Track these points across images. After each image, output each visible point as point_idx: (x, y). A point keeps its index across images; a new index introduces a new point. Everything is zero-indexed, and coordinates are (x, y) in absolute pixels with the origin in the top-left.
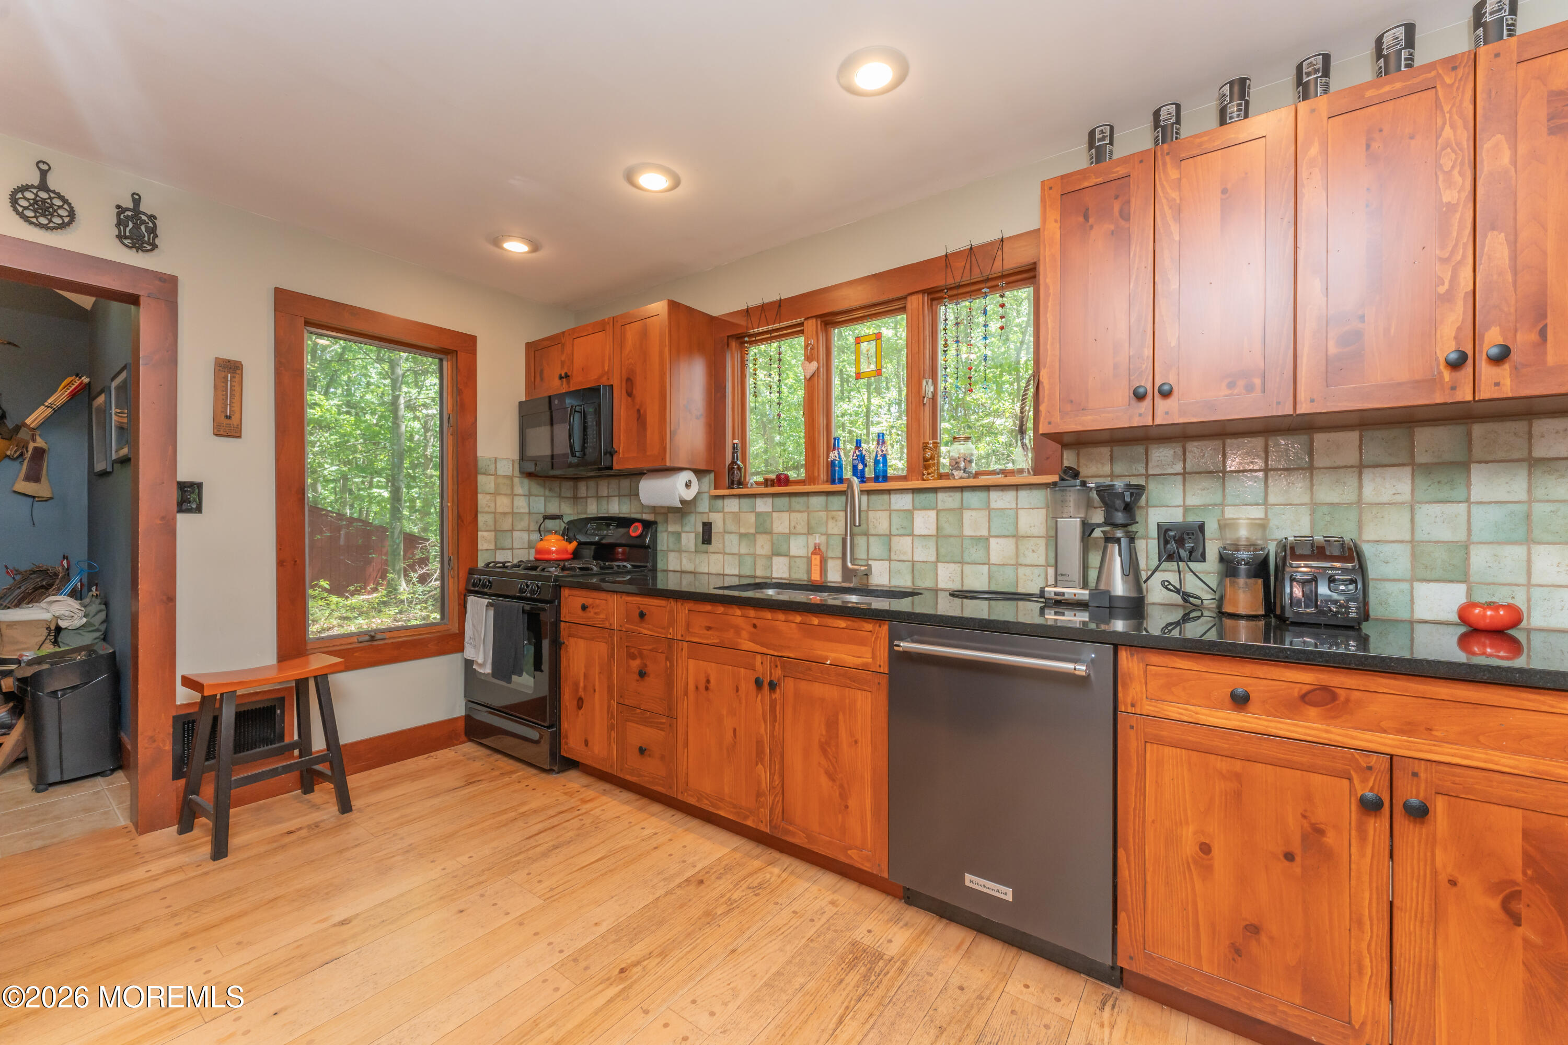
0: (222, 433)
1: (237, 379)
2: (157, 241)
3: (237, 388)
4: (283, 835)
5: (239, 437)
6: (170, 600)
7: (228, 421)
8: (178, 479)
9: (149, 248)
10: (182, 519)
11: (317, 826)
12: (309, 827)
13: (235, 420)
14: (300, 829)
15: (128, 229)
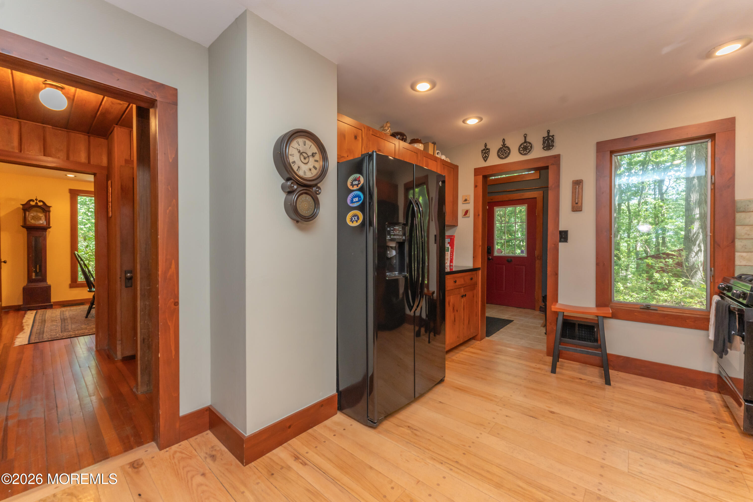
0: (574, 210)
1: (581, 186)
2: (554, 144)
3: (580, 191)
4: (577, 378)
5: (581, 211)
6: (556, 274)
7: (577, 205)
8: (560, 229)
9: (551, 147)
10: (561, 245)
11: (591, 382)
12: (589, 381)
13: (579, 204)
14: (584, 380)
15: (546, 144)
